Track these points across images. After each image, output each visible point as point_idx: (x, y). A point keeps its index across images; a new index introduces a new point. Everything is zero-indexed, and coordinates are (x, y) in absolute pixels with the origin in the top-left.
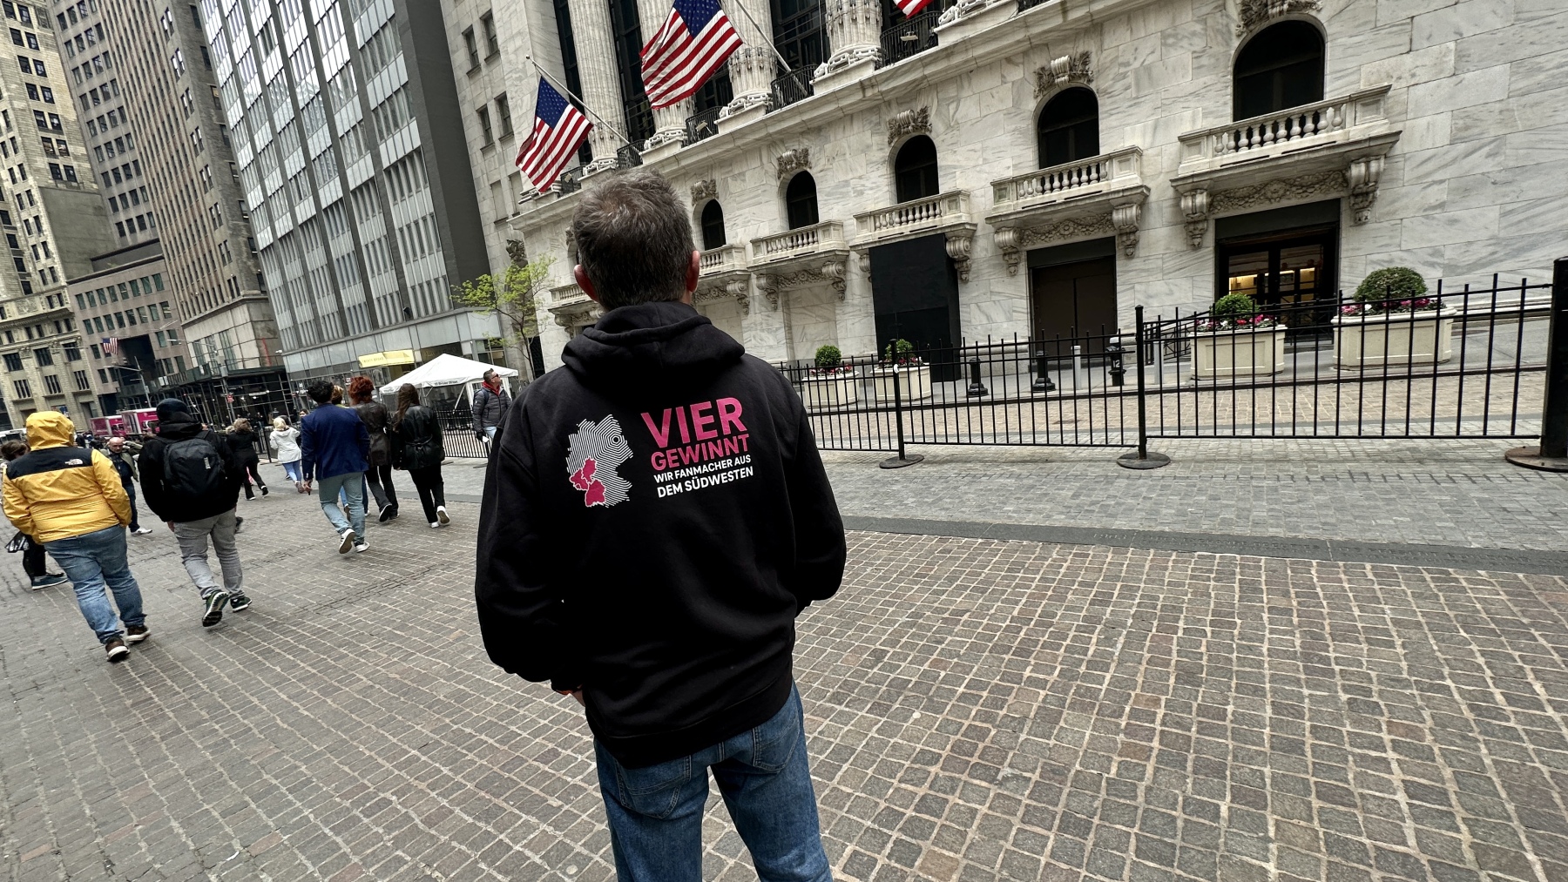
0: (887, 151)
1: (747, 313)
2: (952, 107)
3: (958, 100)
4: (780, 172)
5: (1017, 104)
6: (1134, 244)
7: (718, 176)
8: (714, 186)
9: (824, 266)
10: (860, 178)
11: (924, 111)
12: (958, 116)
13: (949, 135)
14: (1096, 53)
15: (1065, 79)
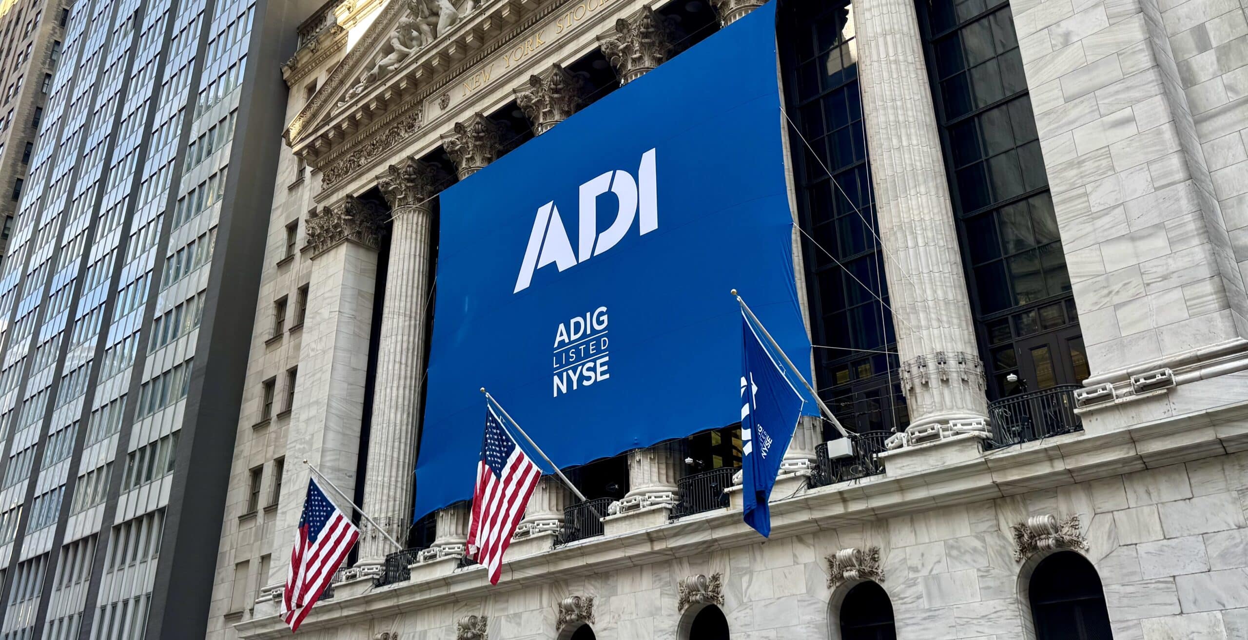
0: (677, 617)
2: (745, 580)
3: (751, 573)
4: (560, 622)
5: (810, 591)
8: (485, 624)
11: (715, 578)
12: (751, 591)
13: (743, 614)
14: (885, 550)
15: (854, 573)
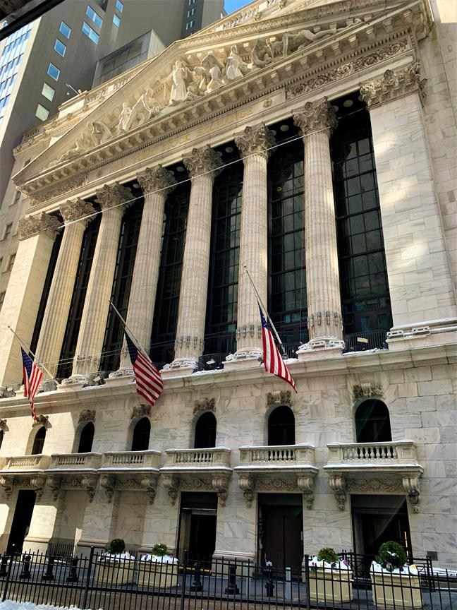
0: (192, 417)
1: (91, 501)
2: (227, 402)
3: (230, 399)
4: (133, 416)
5: (257, 408)
6: (311, 501)
7: (98, 409)
8: (94, 415)
10: (175, 429)
11: (213, 400)
12: (229, 407)
13: (224, 416)
14: (294, 393)
15: (279, 402)
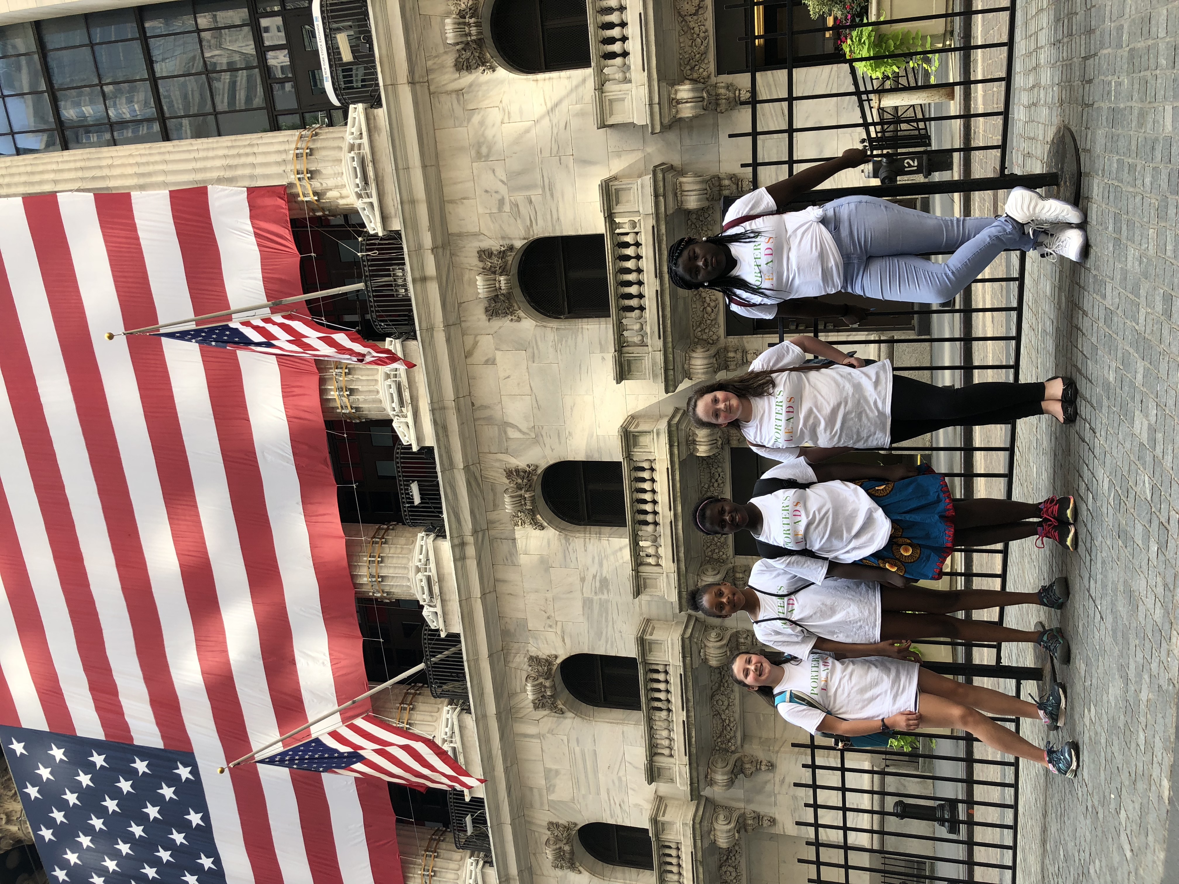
0: (553, 532)
3: (504, 426)
4: (553, 707)
5: (523, 345)
7: (543, 816)
8: (557, 825)
9: (705, 661)
10: (583, 580)
11: (509, 474)
13: (547, 440)
14: (481, 241)
15: (503, 280)
